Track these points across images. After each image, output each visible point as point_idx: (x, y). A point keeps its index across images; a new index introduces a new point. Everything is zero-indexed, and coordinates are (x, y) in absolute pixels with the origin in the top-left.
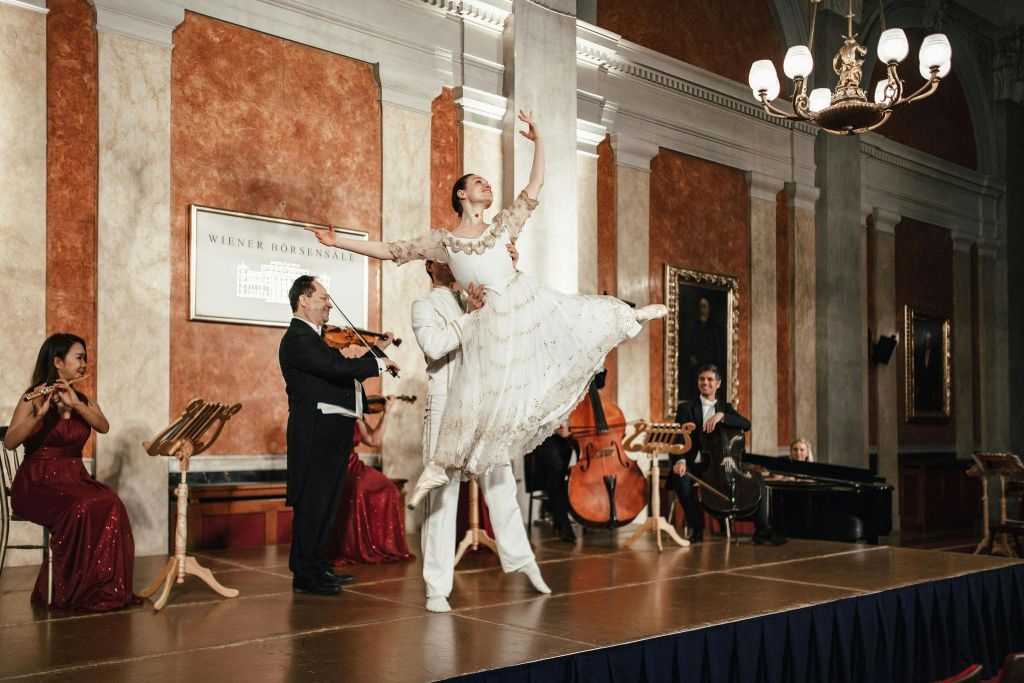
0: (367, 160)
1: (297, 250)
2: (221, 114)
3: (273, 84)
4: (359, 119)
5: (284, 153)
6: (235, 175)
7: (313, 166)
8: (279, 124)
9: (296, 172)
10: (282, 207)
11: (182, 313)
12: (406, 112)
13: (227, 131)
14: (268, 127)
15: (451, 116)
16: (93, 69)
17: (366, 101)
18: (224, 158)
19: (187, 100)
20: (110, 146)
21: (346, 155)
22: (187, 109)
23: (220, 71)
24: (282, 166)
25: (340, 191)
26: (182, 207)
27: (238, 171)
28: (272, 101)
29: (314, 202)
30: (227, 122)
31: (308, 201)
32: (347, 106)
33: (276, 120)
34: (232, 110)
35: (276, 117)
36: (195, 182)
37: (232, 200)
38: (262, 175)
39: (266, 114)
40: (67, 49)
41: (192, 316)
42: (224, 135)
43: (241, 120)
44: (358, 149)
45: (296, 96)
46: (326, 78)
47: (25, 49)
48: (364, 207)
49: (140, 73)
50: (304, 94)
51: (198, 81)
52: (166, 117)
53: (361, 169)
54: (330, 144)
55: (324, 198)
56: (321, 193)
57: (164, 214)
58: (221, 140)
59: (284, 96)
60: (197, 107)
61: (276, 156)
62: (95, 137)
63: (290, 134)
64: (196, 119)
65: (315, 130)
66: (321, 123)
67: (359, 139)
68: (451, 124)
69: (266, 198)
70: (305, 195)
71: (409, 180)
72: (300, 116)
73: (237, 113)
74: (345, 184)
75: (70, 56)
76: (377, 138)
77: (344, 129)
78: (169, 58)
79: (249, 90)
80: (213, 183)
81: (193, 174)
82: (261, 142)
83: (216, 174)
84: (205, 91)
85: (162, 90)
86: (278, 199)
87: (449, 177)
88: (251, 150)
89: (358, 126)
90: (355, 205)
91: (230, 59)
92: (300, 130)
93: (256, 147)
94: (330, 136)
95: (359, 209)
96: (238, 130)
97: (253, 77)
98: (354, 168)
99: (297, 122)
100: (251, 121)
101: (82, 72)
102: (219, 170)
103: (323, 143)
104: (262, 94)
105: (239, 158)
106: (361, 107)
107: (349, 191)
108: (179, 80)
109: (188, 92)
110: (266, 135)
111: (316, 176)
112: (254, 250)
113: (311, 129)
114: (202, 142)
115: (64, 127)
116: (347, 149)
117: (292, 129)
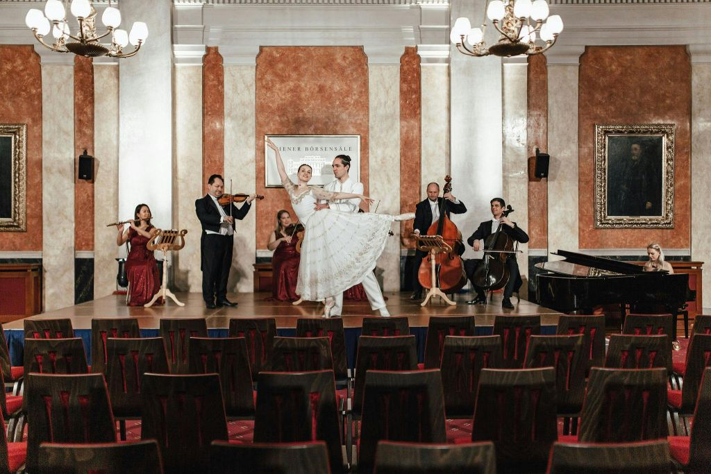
0: (360, 97)
1: (319, 149)
2: (280, 90)
3: (307, 69)
4: (355, 76)
5: (313, 102)
6: (287, 117)
7: (329, 105)
8: (310, 88)
9: (319, 110)
10: (312, 128)
11: (262, 184)
12: (383, 67)
13: (283, 97)
14: (304, 91)
15: (414, 62)
16: (221, 83)
17: (360, 66)
18: (282, 110)
19: (264, 87)
20: (229, 115)
21: (347, 96)
22: (264, 91)
23: (280, 70)
24: (313, 108)
25: (344, 116)
26: (260, 134)
27: (289, 115)
28: (306, 78)
29: (329, 123)
30: (283, 93)
31: (326, 123)
32: (348, 71)
33: (308, 87)
34: (285, 87)
35: (308, 85)
36: (268, 124)
37: (286, 129)
38: (301, 115)
39: (303, 85)
40: (212, 77)
41: (266, 186)
42: (282, 99)
43: (292, 90)
44: (355, 92)
45: (319, 73)
46: (336, 59)
47: (194, 83)
48: (358, 122)
49: (241, 80)
50: (323, 70)
51: (269, 77)
52: (253, 97)
53: (357, 102)
54: (339, 93)
55: (335, 120)
56: (333, 118)
57: (252, 140)
58: (281, 102)
59: (312, 75)
60: (268, 88)
61: (308, 104)
62: (223, 112)
63: (315, 92)
64: (268, 95)
65: (330, 87)
66: (333, 83)
67: (355, 87)
68: (415, 66)
69: (303, 126)
70: (324, 121)
71: (386, 103)
72: (322, 82)
73: (288, 87)
74: (347, 111)
75: (213, 80)
76: (365, 84)
77: (346, 83)
78: (254, 70)
79: (294, 75)
80: (276, 123)
81: (267, 120)
82: (300, 99)
83: (277, 118)
84: (272, 81)
85: (251, 85)
86: (310, 125)
87: (414, 96)
88: (296, 103)
89: (355, 80)
90: (353, 121)
91: (285, 63)
92: (321, 89)
93: (298, 102)
94: (338, 88)
95: (355, 123)
96: (288, 96)
97: (296, 69)
98: (353, 102)
99: (320, 85)
100: (295, 90)
101: (218, 86)
102: (279, 116)
103: (334, 93)
104: (300, 75)
105: (290, 109)
106: (356, 70)
107: (349, 115)
108: (259, 79)
109: (264, 83)
110: (303, 95)
111: (330, 111)
112: (296, 151)
113: (327, 87)
114: (271, 105)
115: (211, 111)
116: (348, 93)
117: (317, 89)
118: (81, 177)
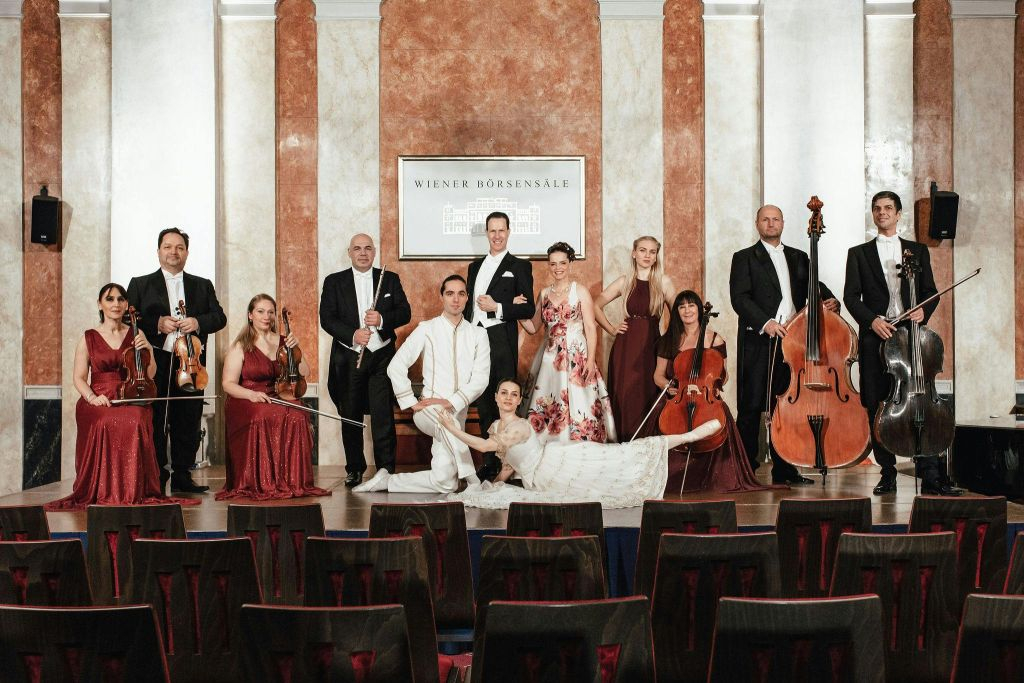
0: (585, 82)
1: (505, 184)
2: (427, 67)
3: (479, 28)
4: (575, 41)
5: (492, 91)
6: (442, 122)
7: (523, 98)
8: (486, 64)
9: (504, 108)
10: (490, 143)
11: (392, 254)
12: (629, 22)
13: (434, 82)
14: (475, 70)
15: (691, 13)
16: (312, 54)
17: (583, 21)
18: (432, 108)
19: (396, 62)
20: (327, 117)
21: (560, 80)
22: (396, 70)
23: (426, 29)
24: (490, 104)
25: (554, 119)
26: (389, 156)
27: (445, 117)
28: (479, 45)
29: (524, 134)
30: (433, 73)
31: (518, 134)
32: (561, 31)
33: (483, 61)
34: (438, 61)
35: (482, 58)
36: (404, 134)
37: (439, 145)
38: (468, 117)
39: (473, 58)
40: (294, 43)
41: (401, 257)
42: (431, 87)
43: (449, 69)
44: (574, 73)
45: (504, 34)
46: (537, 7)
47: (259, 53)
48: (582, 130)
49: (352, 49)
50: (512, 30)
51: (405, 42)
52: (375, 81)
53: (578, 92)
54: (541, 73)
55: (536, 128)
56: (532, 124)
57: (374, 167)
58: (428, 92)
59: (491, 37)
60: (404, 65)
61: (484, 96)
62: (316, 111)
63: (497, 72)
64: (404, 78)
65: (525, 63)
66: (531, 55)
67: (575, 62)
68: (692, 22)
69: (473, 138)
70: (514, 129)
71: (635, 93)
72: (509, 52)
73: (443, 64)
74: (559, 110)
75: (297, 48)
76: (595, 56)
77: (557, 55)
78: (377, 29)
79: (455, 39)
80: (420, 132)
81: (402, 128)
82: (467, 85)
83: (423, 123)
84: (412, 50)
85: (371, 59)
86: (486, 137)
87: (690, 81)
88: (458, 95)
89: (576, 48)
90: (572, 129)
91: (437, 15)
92: (508, 66)
93: (463, 91)
94: (542, 65)
95: (576, 133)
96: (444, 79)
97: (459, 26)
98: (570, 91)
99: (505, 59)
100: (458, 69)
101: (307, 59)
102: (426, 120)
103: (534, 73)
104: (468, 40)
105: (446, 105)
106: (577, 28)
107: (564, 117)
108: (387, 46)
109: (396, 54)
110: (473, 78)
111: (526, 109)
112: (460, 189)
113: (520, 63)
114: (409, 97)
115: (292, 108)
116: (561, 75)
117: (500, 66)
118: (35, 239)
